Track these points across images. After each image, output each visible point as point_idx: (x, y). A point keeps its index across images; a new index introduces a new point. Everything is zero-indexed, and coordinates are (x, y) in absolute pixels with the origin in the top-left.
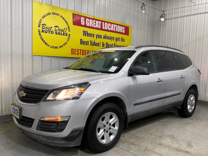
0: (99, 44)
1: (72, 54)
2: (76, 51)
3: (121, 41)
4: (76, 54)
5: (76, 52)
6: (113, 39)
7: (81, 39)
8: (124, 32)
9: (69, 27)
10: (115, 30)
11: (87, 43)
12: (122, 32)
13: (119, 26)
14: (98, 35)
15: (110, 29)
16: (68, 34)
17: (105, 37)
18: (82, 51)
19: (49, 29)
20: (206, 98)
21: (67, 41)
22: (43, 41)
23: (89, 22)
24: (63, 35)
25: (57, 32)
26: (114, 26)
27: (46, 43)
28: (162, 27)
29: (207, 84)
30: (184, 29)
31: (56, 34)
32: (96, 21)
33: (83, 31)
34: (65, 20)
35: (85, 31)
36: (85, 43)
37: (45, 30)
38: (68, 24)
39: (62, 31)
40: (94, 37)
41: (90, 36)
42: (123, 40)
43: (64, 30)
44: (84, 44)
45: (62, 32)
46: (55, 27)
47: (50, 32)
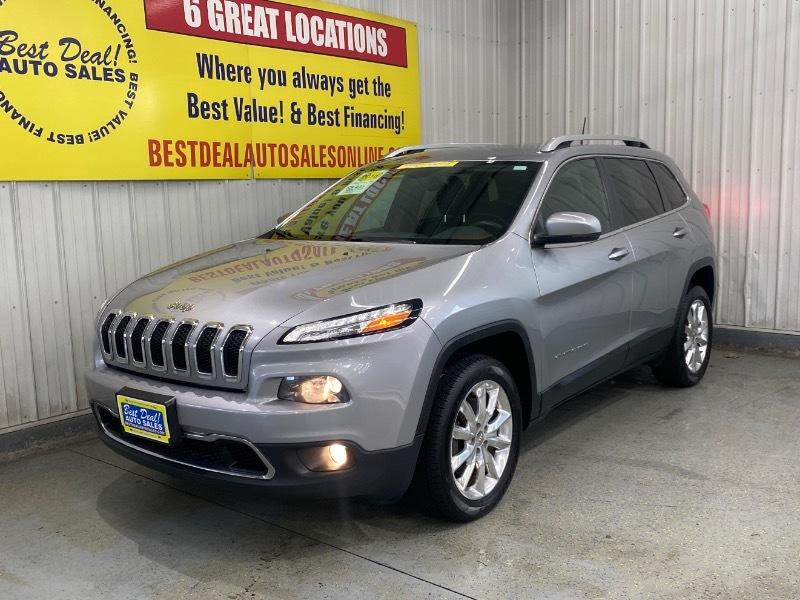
0: (276, 114)
1: (152, 164)
2: (172, 147)
3: (375, 94)
4: (172, 164)
5: (171, 153)
6: (336, 85)
7: (190, 95)
8: (384, 54)
9: (129, 41)
10: (342, 47)
11: (221, 109)
12: (375, 53)
13: (358, 26)
14: (270, 71)
15: (319, 43)
16: (127, 75)
17: (302, 79)
18: (197, 148)
19: (31, 52)
20: (747, 320)
21: (125, 108)
22: (12, 111)
23: (223, 13)
24: (106, 79)
25: (74, 67)
26: (337, 28)
27: (23, 119)
28: (550, 25)
29: (746, 258)
30: (644, 29)
31: (68, 75)
32: (253, 8)
33: (198, 55)
34: (109, 8)
35: (205, 56)
36: (212, 112)
37: (15, 61)
38: (121, 29)
39: (98, 59)
40: (248, 82)
41: (229, 79)
42: (384, 89)
43: (106, 56)
44: (209, 115)
45: (99, 63)
46: (62, 42)
47: (41, 68)
